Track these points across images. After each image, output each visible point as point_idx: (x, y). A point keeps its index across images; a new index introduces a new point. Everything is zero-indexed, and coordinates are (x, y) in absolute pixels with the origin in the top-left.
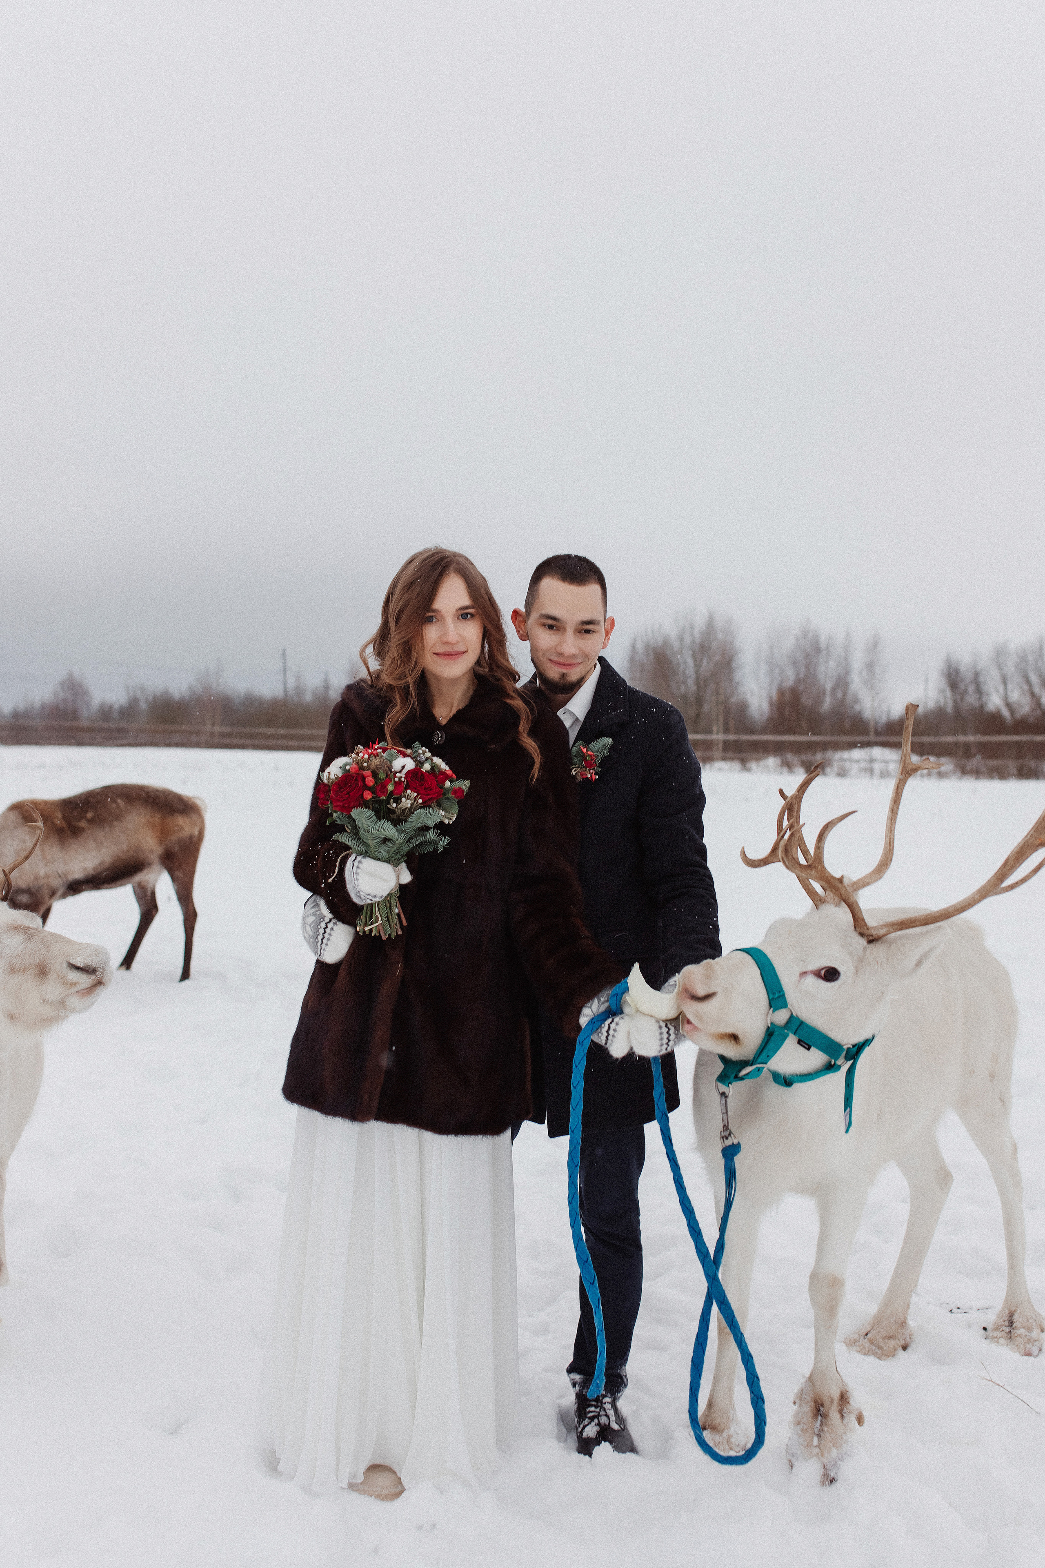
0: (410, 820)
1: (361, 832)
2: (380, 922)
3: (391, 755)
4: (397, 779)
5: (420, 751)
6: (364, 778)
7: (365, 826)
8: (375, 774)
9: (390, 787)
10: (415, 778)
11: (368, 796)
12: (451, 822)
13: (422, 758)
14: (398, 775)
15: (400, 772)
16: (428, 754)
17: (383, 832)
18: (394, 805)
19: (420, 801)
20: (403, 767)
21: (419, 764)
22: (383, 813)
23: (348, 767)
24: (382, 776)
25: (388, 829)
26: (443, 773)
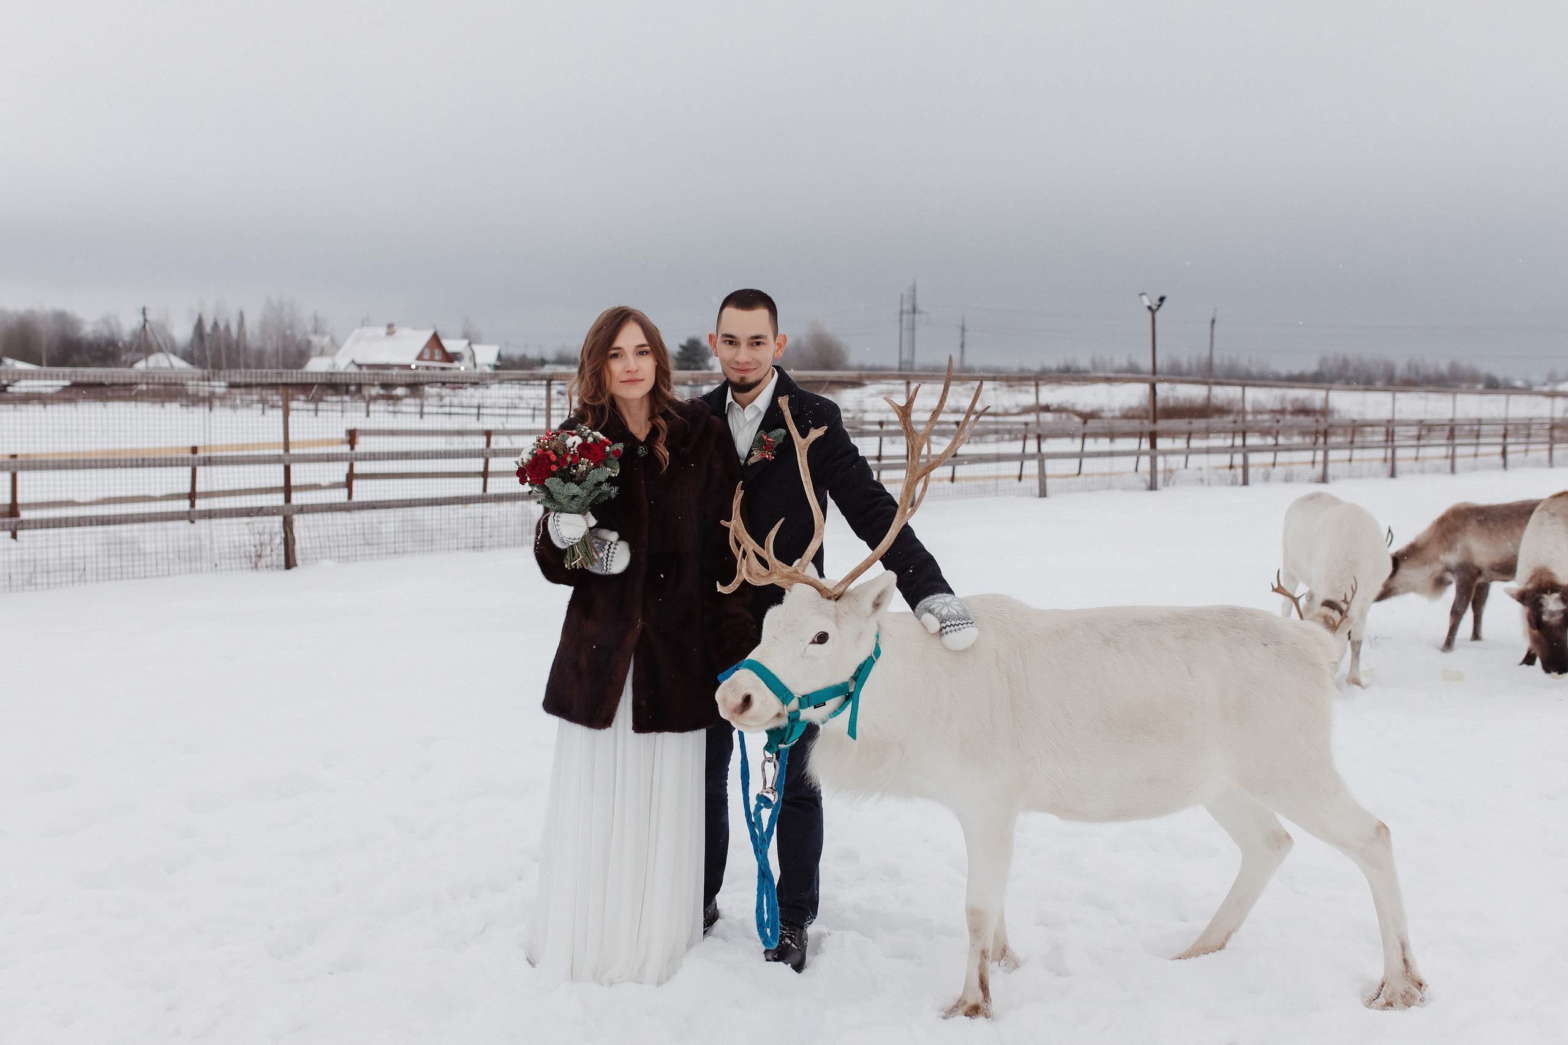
0: (588, 479)
1: (555, 496)
2: (581, 557)
3: (563, 437)
4: (572, 453)
5: (582, 430)
6: (548, 457)
7: (557, 490)
8: (555, 452)
9: (569, 459)
10: (584, 448)
11: (554, 468)
12: (617, 475)
13: (586, 434)
14: (572, 449)
15: (573, 447)
16: (589, 431)
17: (570, 491)
18: (574, 471)
19: (592, 464)
20: (574, 443)
21: (585, 438)
22: (567, 478)
23: (535, 452)
24: (561, 452)
25: (573, 489)
26: (602, 441)
